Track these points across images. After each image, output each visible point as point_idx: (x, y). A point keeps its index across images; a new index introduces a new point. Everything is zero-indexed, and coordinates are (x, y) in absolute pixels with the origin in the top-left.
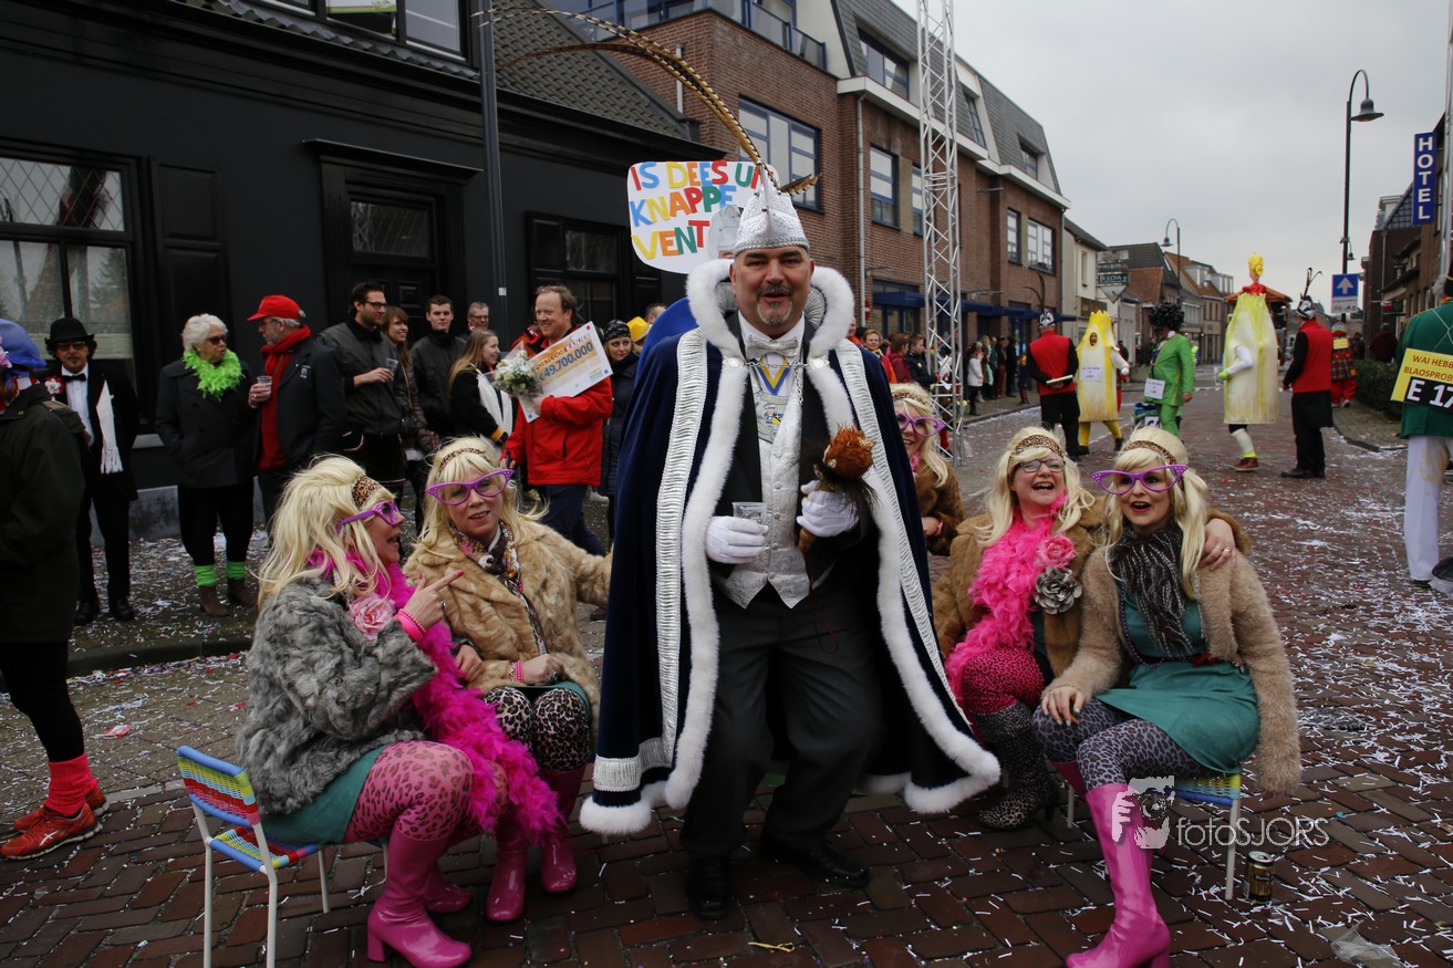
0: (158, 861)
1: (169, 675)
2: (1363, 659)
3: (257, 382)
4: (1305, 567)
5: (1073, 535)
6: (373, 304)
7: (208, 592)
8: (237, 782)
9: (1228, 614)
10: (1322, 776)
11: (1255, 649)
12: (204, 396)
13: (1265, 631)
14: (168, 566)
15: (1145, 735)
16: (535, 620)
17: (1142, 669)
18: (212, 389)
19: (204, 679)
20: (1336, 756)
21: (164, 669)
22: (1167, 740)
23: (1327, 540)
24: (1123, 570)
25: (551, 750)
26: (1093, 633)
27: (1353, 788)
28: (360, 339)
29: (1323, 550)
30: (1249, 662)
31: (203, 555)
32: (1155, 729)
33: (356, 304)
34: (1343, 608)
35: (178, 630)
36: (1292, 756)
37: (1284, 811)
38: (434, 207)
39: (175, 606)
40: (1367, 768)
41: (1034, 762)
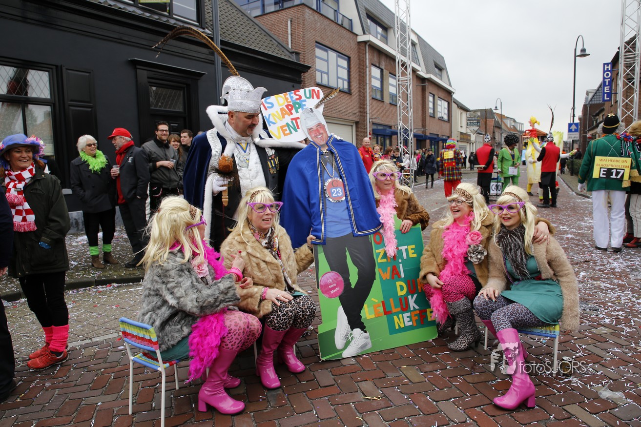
0: (97, 370)
1: (81, 294)
2: (595, 282)
4: (566, 246)
5: (481, 230)
7: (95, 258)
8: (149, 332)
9: (546, 261)
10: (584, 329)
11: (561, 273)
12: (93, 172)
14: (73, 247)
15: (520, 309)
17: (515, 284)
18: (95, 169)
19: (98, 295)
20: (589, 321)
21: (78, 292)
22: (528, 312)
23: (573, 235)
24: (501, 245)
26: (493, 271)
27: (598, 333)
28: (160, 147)
29: (572, 239)
30: (559, 278)
31: (93, 242)
32: (524, 307)
34: (584, 262)
36: (576, 316)
37: (571, 342)
38: (186, 89)
39: (80, 264)
40: (602, 325)
41: (471, 322)
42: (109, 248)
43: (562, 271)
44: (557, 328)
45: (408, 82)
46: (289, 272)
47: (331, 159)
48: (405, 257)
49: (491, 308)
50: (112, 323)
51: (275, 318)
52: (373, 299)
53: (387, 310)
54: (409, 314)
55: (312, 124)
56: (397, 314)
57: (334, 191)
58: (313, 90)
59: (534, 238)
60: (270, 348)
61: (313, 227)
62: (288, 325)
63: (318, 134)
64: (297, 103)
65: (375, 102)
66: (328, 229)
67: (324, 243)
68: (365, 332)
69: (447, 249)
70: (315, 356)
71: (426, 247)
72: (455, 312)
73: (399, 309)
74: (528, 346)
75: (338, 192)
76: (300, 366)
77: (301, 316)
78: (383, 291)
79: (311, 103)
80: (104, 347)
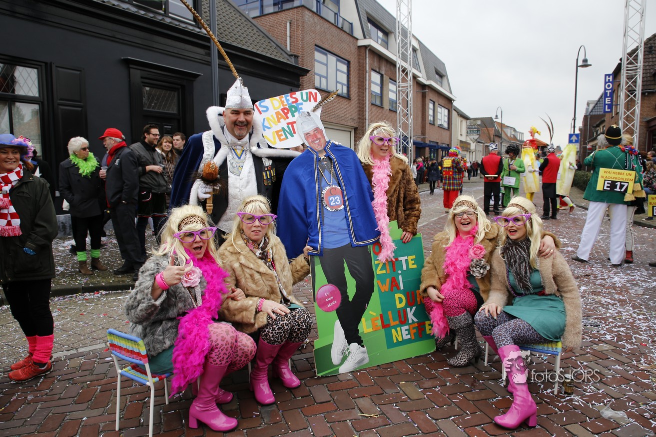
0: (82, 383)
1: (68, 301)
2: (596, 297)
6: (154, 135)
7: (83, 263)
8: (138, 345)
9: (551, 276)
10: (586, 346)
11: (565, 289)
12: (82, 176)
14: (60, 252)
15: (521, 325)
17: (517, 299)
18: (85, 173)
19: (85, 303)
20: (590, 337)
21: (64, 299)
22: (530, 328)
24: (506, 257)
26: (495, 284)
27: (599, 350)
28: (147, 150)
30: (563, 294)
31: (81, 246)
32: (526, 323)
33: (146, 134)
34: (585, 276)
35: (70, 281)
36: (579, 333)
37: (572, 359)
38: (180, 90)
39: (67, 270)
40: (603, 342)
41: (472, 338)
42: (97, 254)
43: (567, 287)
44: (560, 345)
45: (409, 88)
46: (284, 282)
47: (329, 166)
48: (405, 268)
49: (492, 324)
50: (99, 332)
51: (271, 331)
52: (371, 312)
53: (386, 323)
54: (407, 327)
55: (309, 128)
56: (395, 327)
57: (332, 199)
58: (311, 93)
59: (540, 253)
60: (265, 362)
61: (310, 238)
62: (283, 339)
63: (315, 139)
64: (294, 107)
65: (374, 108)
66: (325, 239)
67: (321, 255)
68: (363, 346)
69: (448, 263)
70: (311, 370)
71: (427, 259)
72: (456, 327)
73: (397, 322)
75: (336, 201)
76: (296, 381)
77: (296, 330)
78: (382, 304)
79: (308, 106)
80: (90, 358)
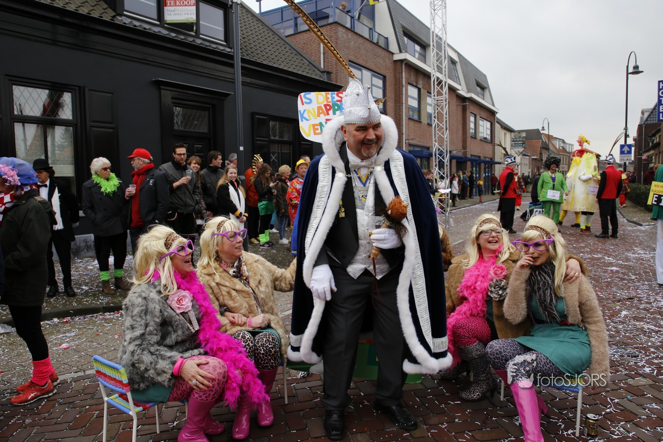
0: (82, 407)
1: (87, 321)
2: (637, 323)
3: (129, 187)
4: (609, 280)
5: (506, 264)
7: (106, 283)
8: (120, 373)
9: (577, 304)
10: (620, 379)
11: (589, 320)
12: (104, 194)
13: (594, 312)
14: (88, 271)
15: (538, 359)
16: (256, 298)
18: (107, 192)
19: (103, 323)
20: (626, 369)
21: (85, 318)
22: (548, 361)
23: (619, 267)
25: (262, 360)
27: (635, 385)
28: (177, 169)
29: (617, 272)
30: (587, 326)
31: (104, 267)
32: (542, 356)
34: (627, 299)
35: (92, 300)
37: (602, 395)
38: (211, 109)
39: (91, 289)
40: (641, 375)
41: (485, 370)
42: (120, 273)
43: (592, 317)
45: (444, 101)
65: (412, 123)
72: (468, 358)
74: (551, 397)
